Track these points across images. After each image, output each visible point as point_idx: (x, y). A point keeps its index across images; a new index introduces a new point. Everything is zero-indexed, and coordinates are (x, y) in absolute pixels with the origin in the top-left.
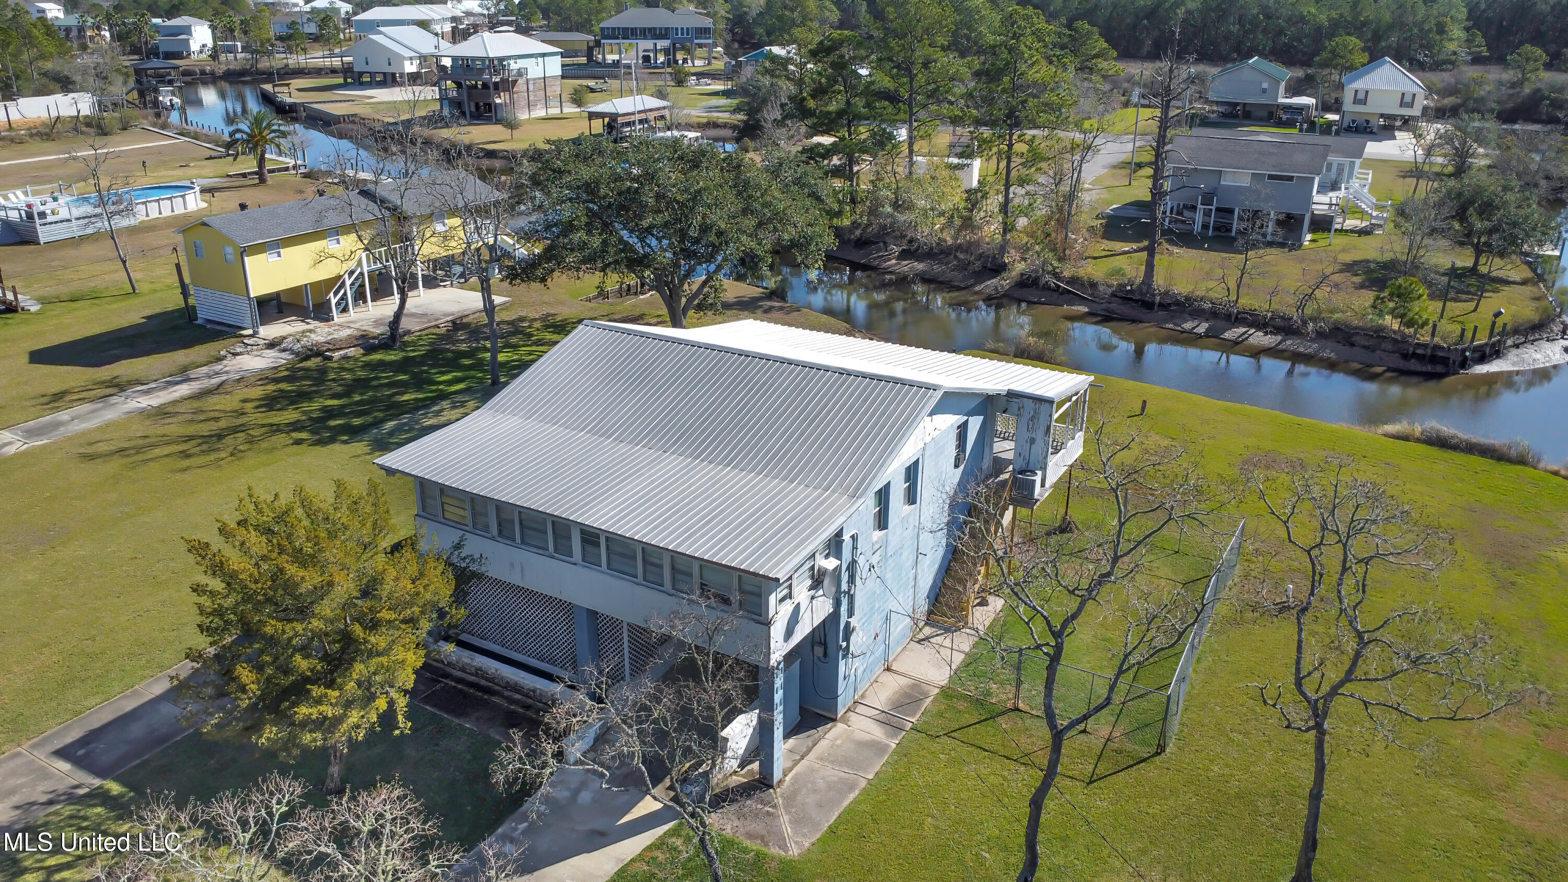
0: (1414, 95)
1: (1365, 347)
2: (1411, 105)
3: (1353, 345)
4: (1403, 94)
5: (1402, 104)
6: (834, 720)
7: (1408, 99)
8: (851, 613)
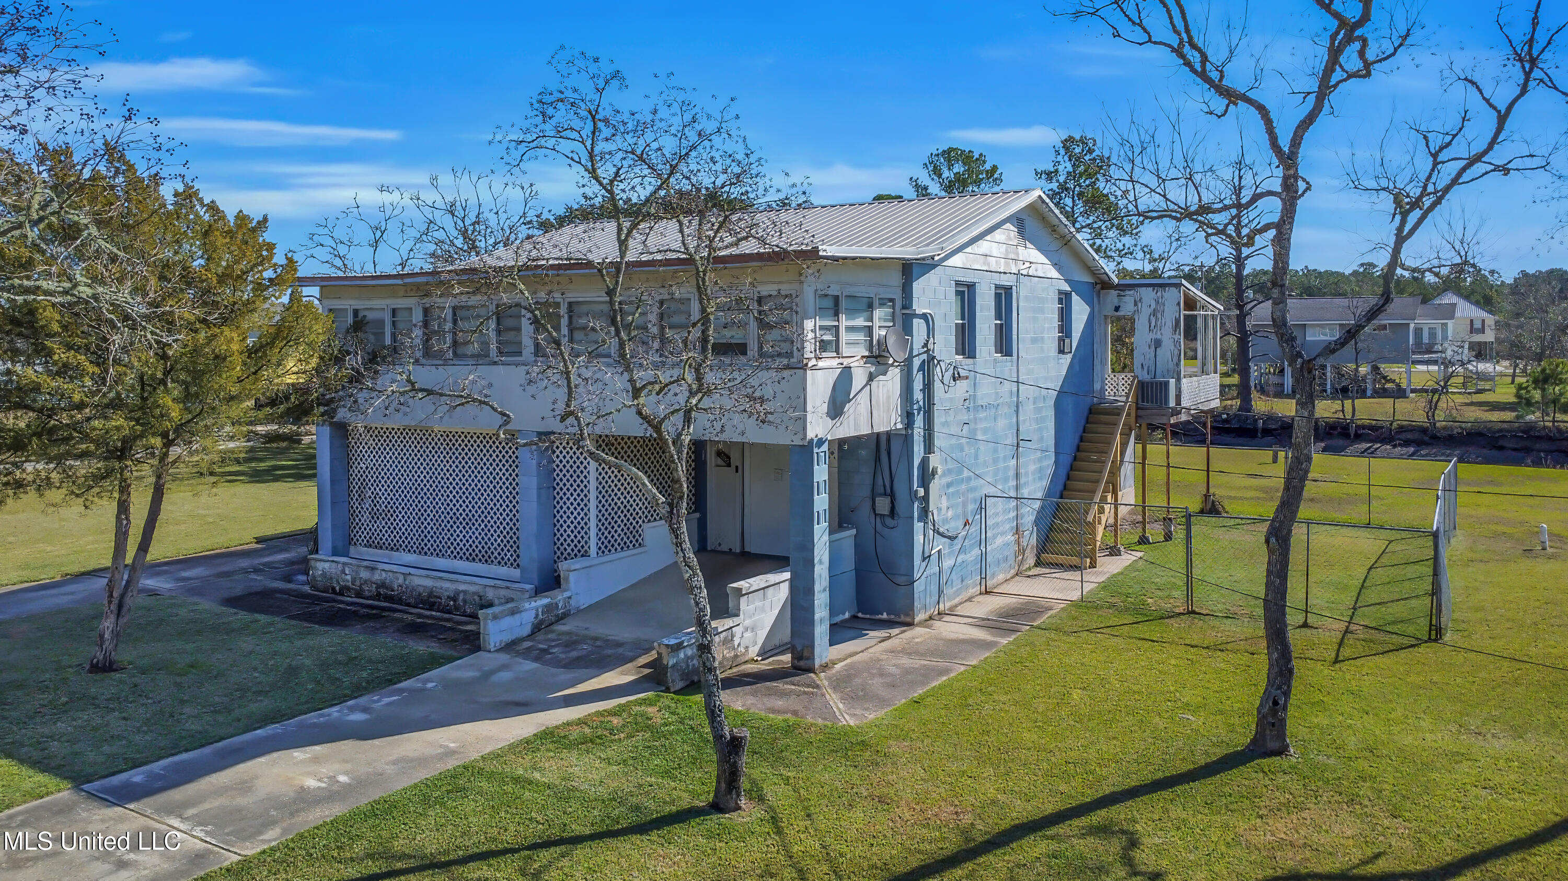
0: (1483, 321)
1: (1515, 450)
2: (1482, 331)
3: (1501, 448)
4: (1472, 321)
5: (1472, 330)
6: (910, 624)
7: (1478, 325)
8: (929, 447)
